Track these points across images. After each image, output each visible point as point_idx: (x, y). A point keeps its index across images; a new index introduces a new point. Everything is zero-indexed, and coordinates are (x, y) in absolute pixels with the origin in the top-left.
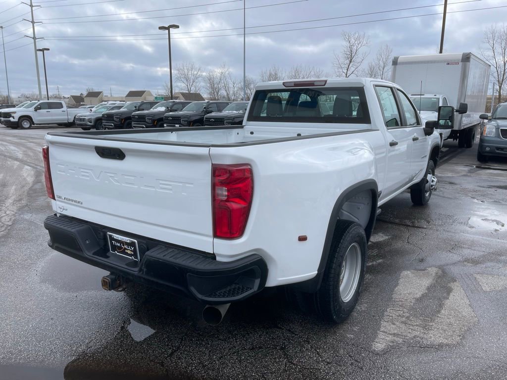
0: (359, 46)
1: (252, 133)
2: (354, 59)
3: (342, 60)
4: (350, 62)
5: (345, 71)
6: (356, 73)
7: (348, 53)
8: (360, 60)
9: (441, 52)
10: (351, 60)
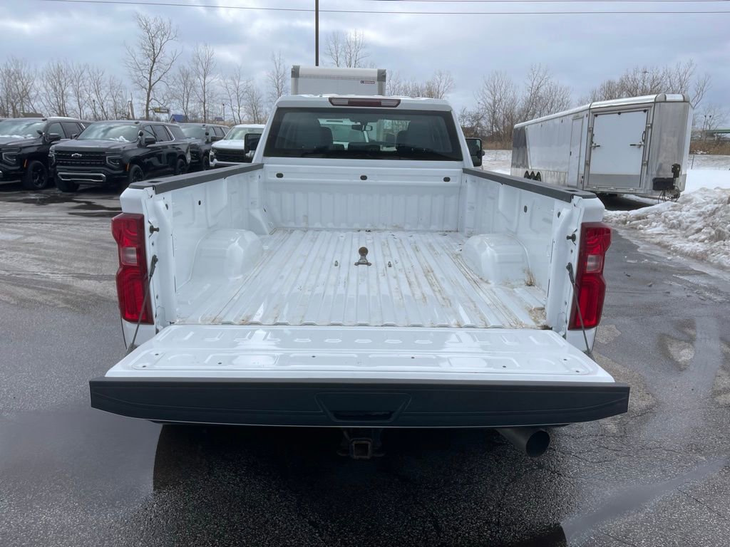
0: (165, 40)
1: (280, 175)
2: (159, 57)
3: (139, 58)
4: (154, 62)
5: (148, 76)
6: (166, 80)
7: (148, 48)
8: (170, 61)
9: (317, 64)
10: (155, 59)
